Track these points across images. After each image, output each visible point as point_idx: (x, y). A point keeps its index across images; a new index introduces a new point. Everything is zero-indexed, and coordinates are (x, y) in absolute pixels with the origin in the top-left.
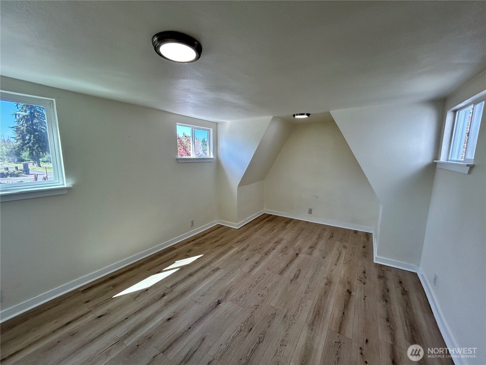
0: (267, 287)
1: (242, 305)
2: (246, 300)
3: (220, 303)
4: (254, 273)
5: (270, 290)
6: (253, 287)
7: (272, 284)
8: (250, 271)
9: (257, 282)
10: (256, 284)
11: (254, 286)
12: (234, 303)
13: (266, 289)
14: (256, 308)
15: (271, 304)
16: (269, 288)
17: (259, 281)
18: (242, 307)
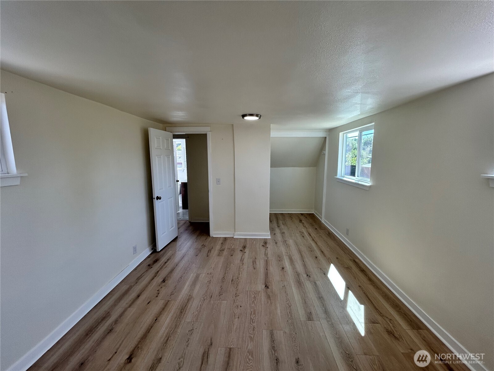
0: (237, 319)
1: (249, 292)
2: (249, 297)
3: (266, 287)
4: (265, 334)
5: (233, 317)
6: (251, 312)
7: (234, 325)
8: (272, 335)
9: (253, 321)
10: (251, 318)
11: (251, 314)
12: (256, 291)
13: (237, 317)
14: (236, 294)
15: (225, 302)
16: (235, 318)
17: (250, 323)
18: (247, 291)
